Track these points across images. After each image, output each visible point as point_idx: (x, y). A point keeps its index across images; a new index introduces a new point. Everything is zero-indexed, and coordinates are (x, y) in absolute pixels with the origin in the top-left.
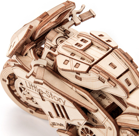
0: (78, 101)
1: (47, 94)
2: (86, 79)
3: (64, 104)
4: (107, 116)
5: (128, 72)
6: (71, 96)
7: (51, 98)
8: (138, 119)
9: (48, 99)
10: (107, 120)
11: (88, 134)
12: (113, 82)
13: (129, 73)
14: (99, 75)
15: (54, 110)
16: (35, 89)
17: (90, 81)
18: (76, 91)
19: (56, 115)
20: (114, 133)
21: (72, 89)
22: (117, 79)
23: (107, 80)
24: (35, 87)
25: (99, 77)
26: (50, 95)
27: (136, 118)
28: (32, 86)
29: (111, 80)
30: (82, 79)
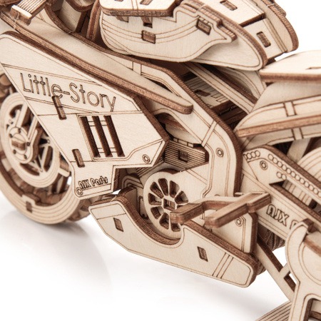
0: (145, 89)
1: (72, 94)
2: (167, 35)
3: (112, 111)
4: (215, 120)
5: (264, 20)
6: (129, 80)
7: (80, 105)
8: (286, 111)
9: (74, 108)
10: (214, 130)
11: (165, 197)
12: (230, 31)
13: (266, 22)
14: (198, 13)
15: (87, 139)
16: (44, 90)
17: (175, 37)
18: (142, 74)
19: (91, 152)
20: (229, 160)
21: (132, 70)
22: (240, 27)
23: (215, 24)
24: (44, 84)
25: (199, 20)
26: (80, 94)
27: (283, 109)
28: (37, 83)
29: (226, 25)
30: (157, 36)
